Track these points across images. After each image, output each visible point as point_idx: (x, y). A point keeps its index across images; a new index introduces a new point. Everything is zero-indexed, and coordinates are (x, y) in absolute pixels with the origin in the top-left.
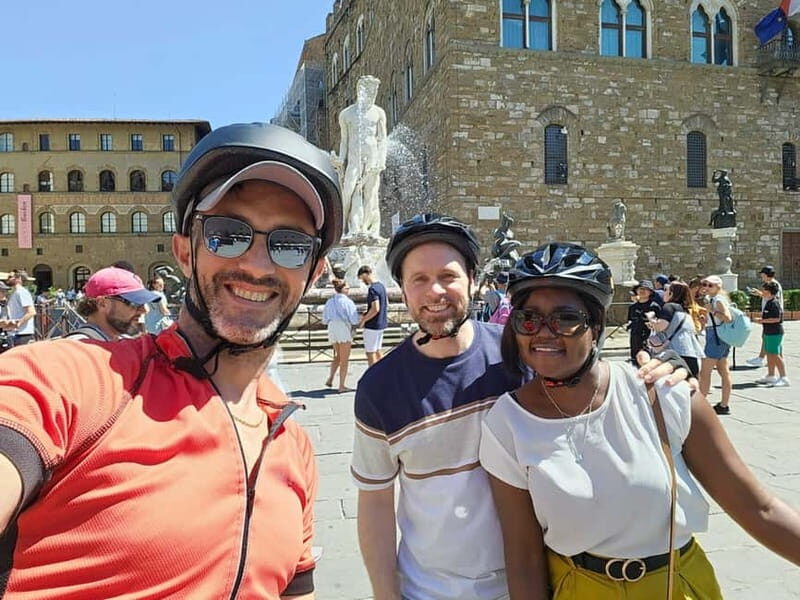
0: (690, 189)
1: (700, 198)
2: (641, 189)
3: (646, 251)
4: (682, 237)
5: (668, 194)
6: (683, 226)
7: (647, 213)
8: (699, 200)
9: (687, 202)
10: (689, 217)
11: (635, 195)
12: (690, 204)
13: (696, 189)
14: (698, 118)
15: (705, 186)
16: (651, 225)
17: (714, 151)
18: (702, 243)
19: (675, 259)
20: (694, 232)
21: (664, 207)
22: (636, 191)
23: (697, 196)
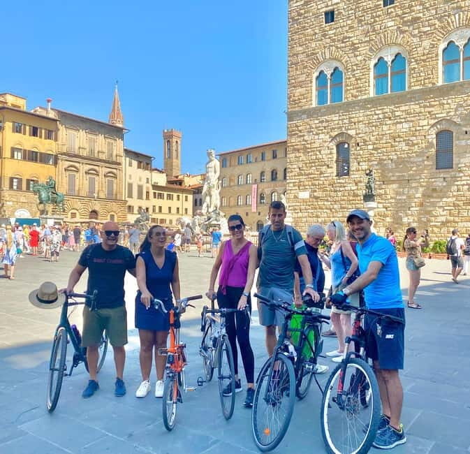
0: (438, 171)
1: (445, 176)
2: (397, 174)
3: (400, 214)
4: (428, 204)
5: (416, 176)
6: (429, 196)
7: (402, 190)
8: (444, 178)
9: (433, 180)
10: (434, 190)
11: (392, 179)
12: (435, 181)
13: (441, 171)
14: (444, 122)
15: (452, 168)
16: (405, 197)
17: (457, 142)
18: (446, 208)
19: (423, 219)
20: (439, 200)
21: (414, 185)
22: (393, 176)
23: (442, 175)
